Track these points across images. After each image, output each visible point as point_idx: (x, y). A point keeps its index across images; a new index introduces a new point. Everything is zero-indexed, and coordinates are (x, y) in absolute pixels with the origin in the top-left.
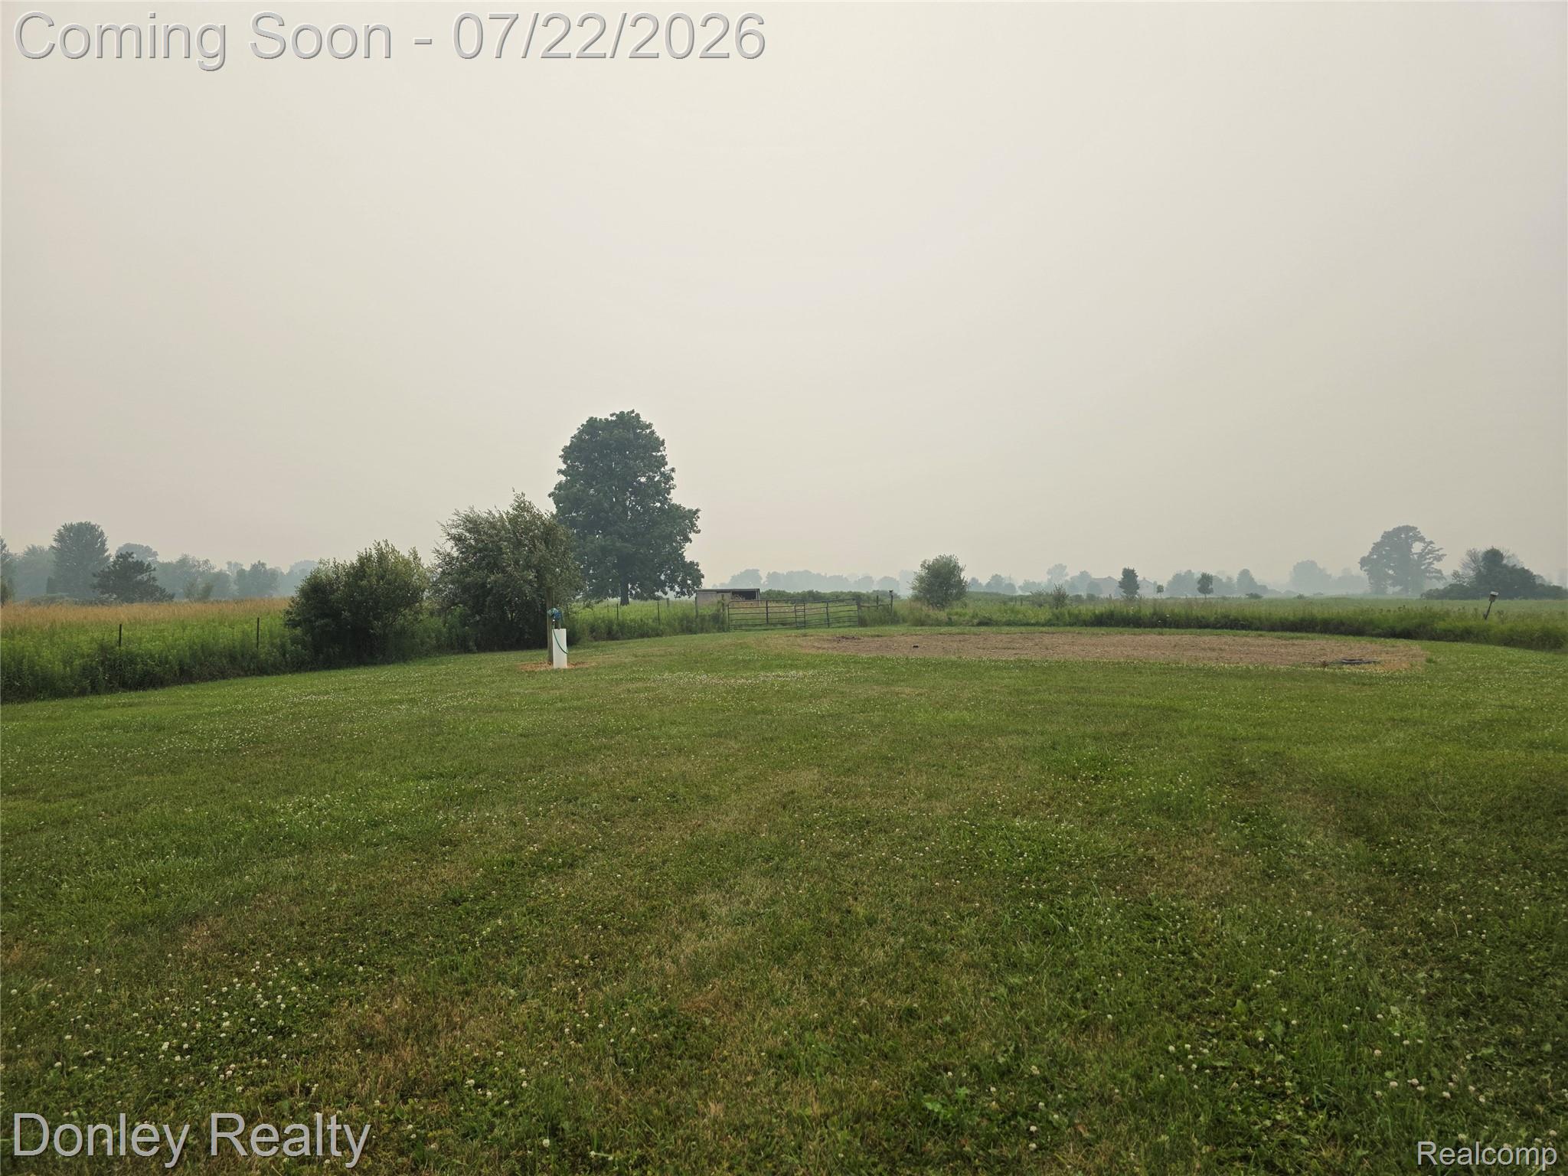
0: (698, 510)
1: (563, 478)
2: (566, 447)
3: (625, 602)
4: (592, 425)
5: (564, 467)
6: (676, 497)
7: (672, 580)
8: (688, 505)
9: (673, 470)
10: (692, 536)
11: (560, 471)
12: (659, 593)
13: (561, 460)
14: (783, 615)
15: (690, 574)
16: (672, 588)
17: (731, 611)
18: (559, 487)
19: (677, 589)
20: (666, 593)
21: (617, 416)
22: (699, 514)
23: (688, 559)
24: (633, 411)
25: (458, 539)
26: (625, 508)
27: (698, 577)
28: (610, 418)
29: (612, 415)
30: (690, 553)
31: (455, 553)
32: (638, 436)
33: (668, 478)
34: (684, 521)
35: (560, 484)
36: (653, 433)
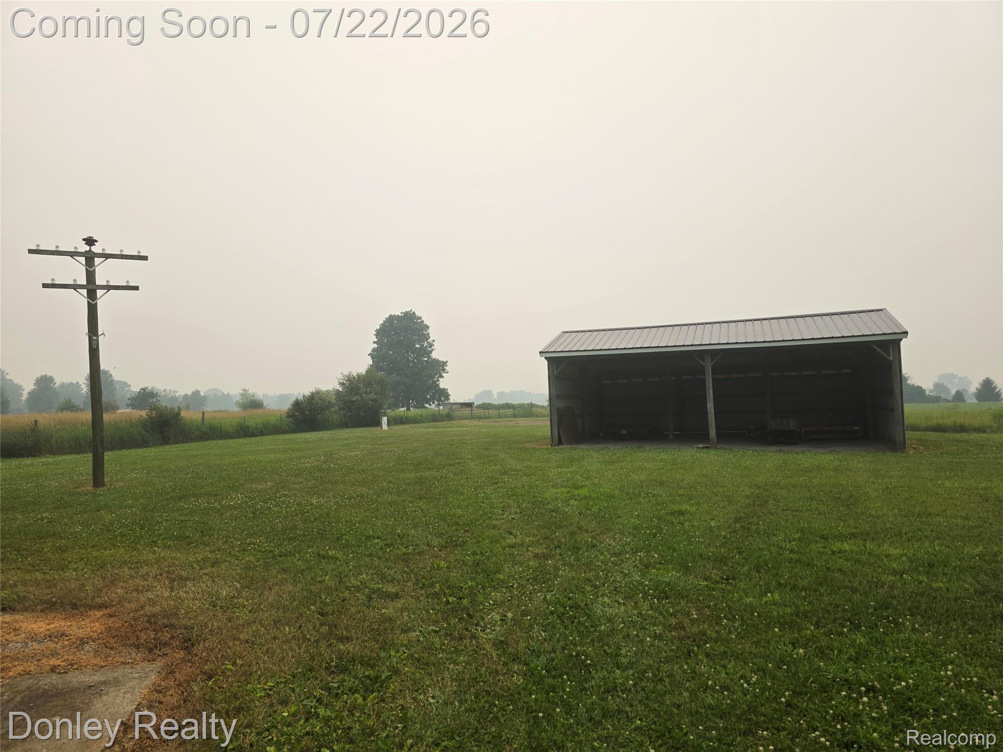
0: (447, 362)
1: (376, 346)
2: (377, 329)
3: (408, 409)
4: (391, 318)
5: (376, 340)
6: (434, 355)
7: (433, 399)
8: (442, 359)
9: (434, 341)
10: (444, 375)
11: (374, 342)
12: (427, 405)
13: (375, 337)
14: (480, 414)
15: (442, 394)
16: (434, 403)
17: (455, 412)
18: (374, 350)
19: (436, 403)
20: (430, 405)
21: (404, 313)
22: (448, 364)
23: (442, 386)
24: (411, 310)
25: (342, 384)
26: (409, 361)
27: (447, 396)
28: (400, 315)
29: (401, 313)
30: (443, 384)
31: (341, 389)
32: (415, 323)
33: (431, 345)
34: (439, 367)
35: (374, 348)
36: (423, 322)
